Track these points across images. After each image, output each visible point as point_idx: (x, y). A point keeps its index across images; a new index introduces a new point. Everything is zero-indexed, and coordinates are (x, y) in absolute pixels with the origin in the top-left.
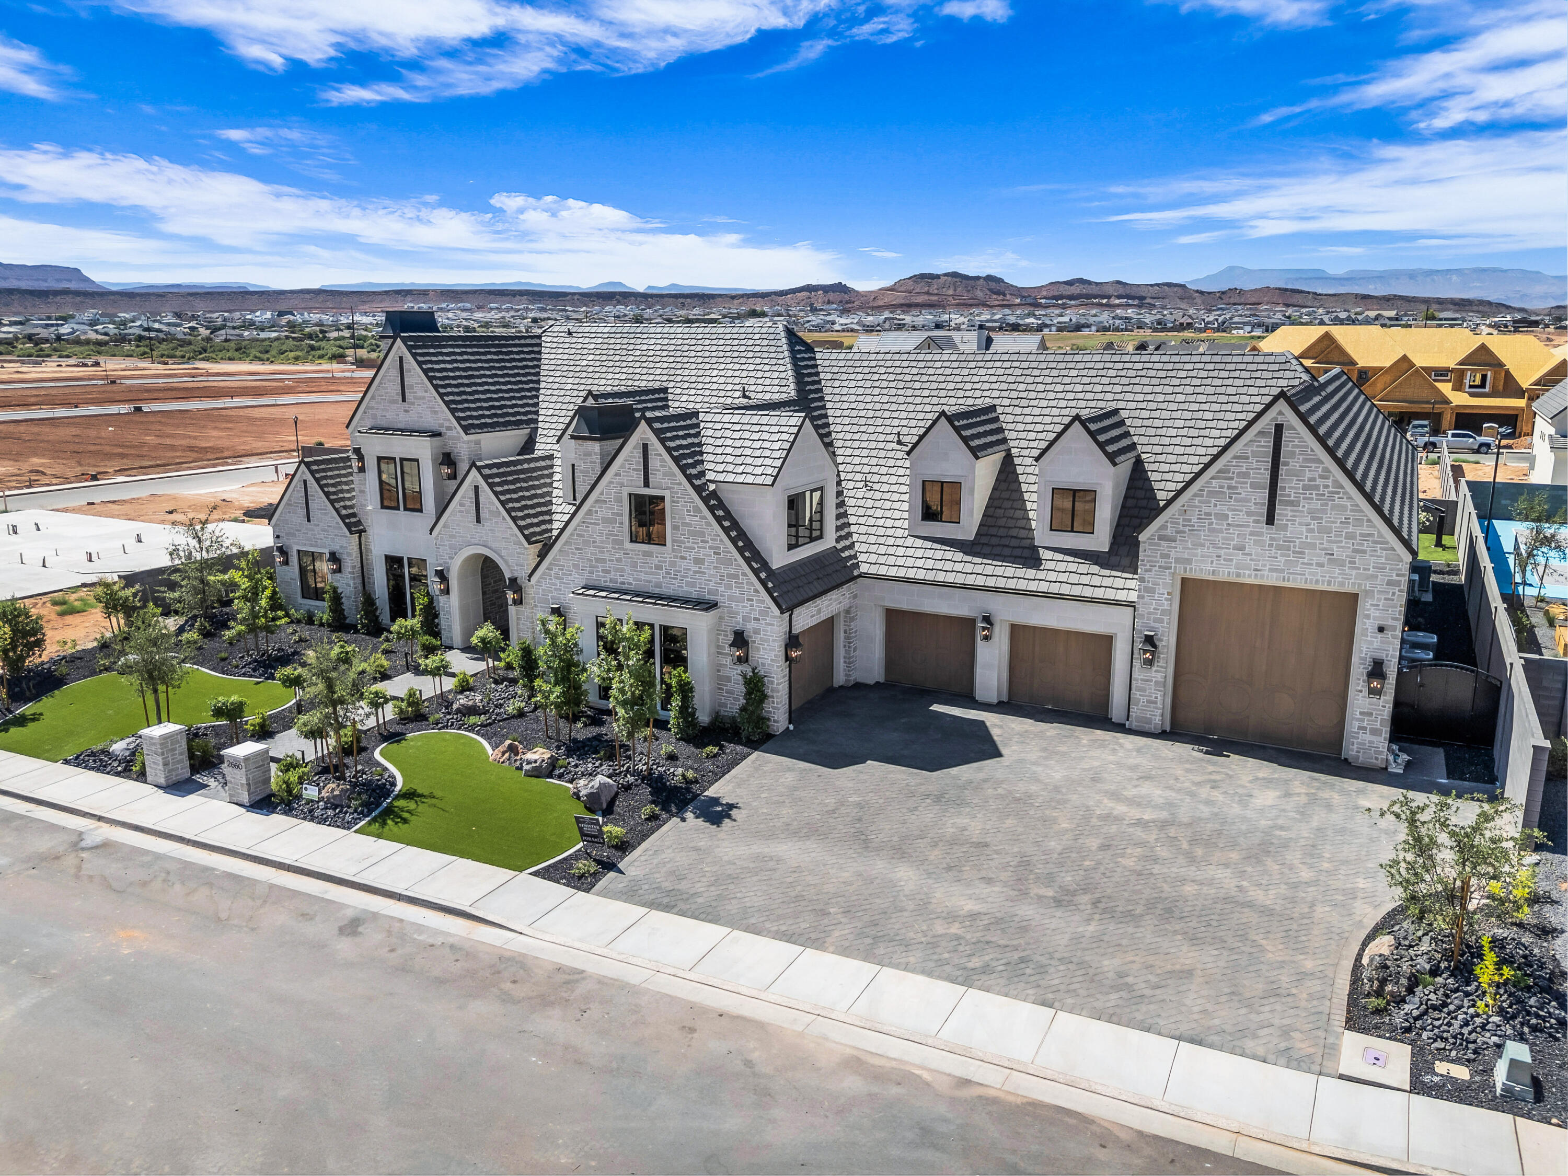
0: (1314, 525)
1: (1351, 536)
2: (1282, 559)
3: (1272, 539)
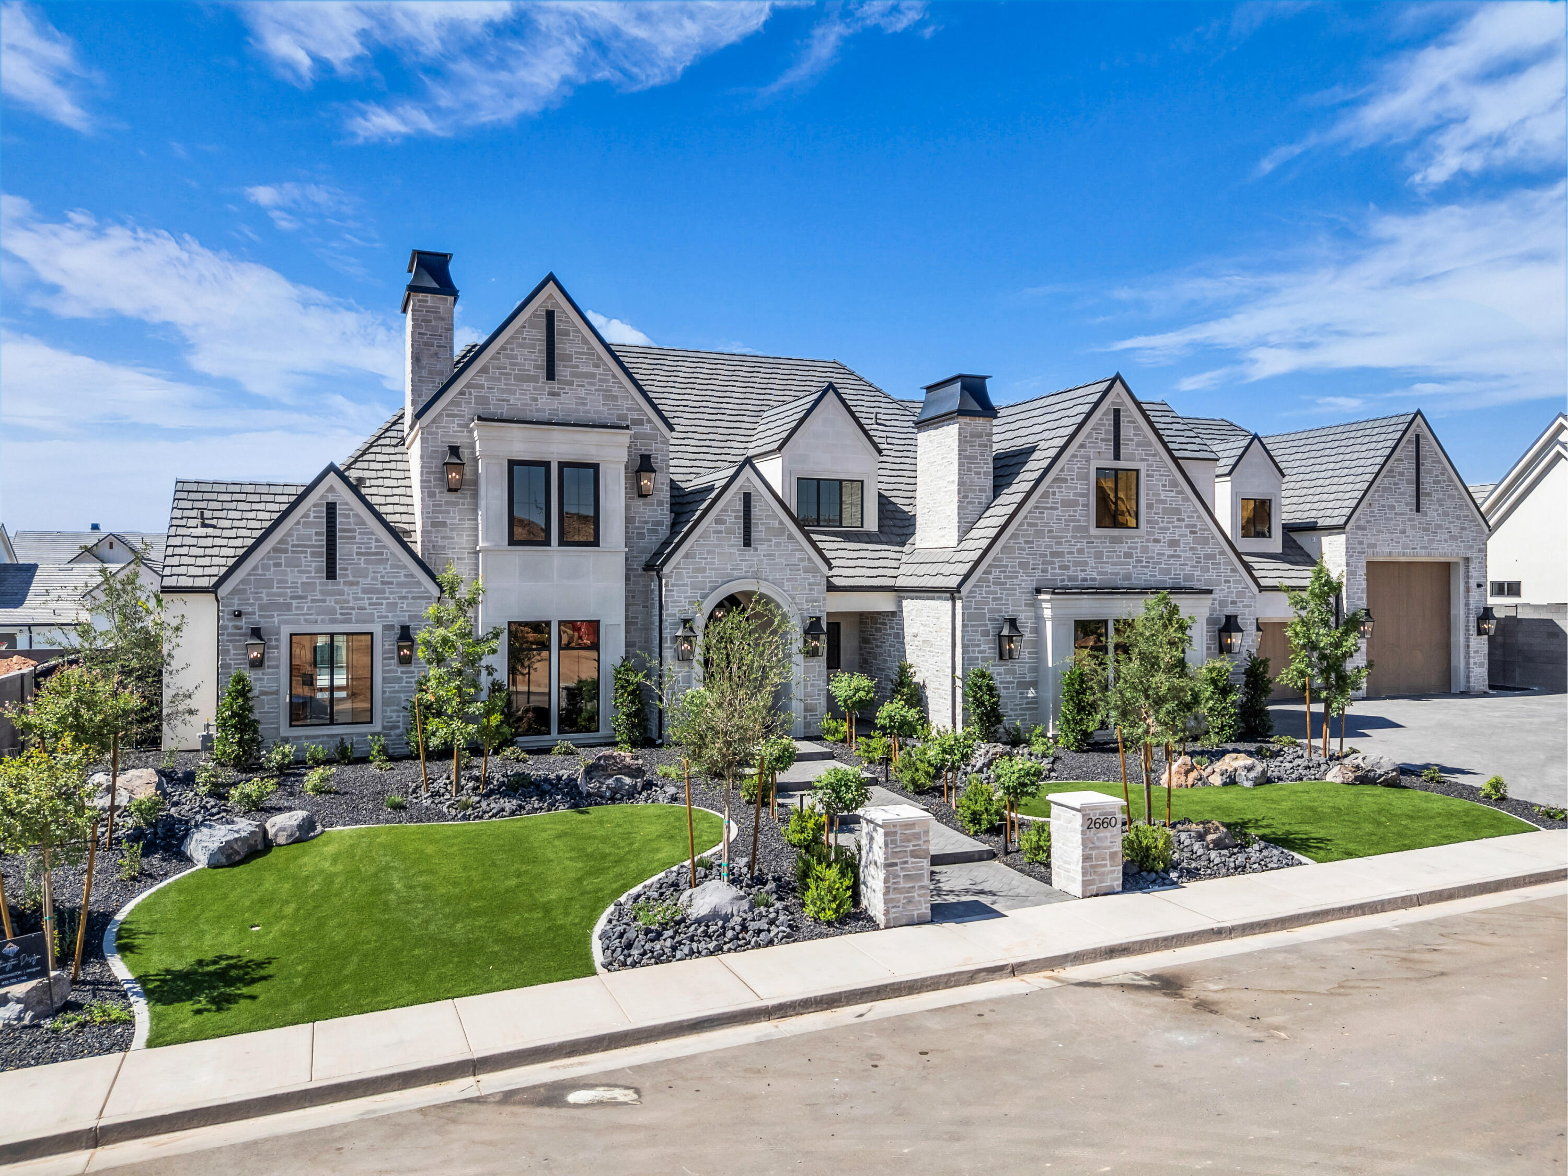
0: (1440, 511)
2: (1426, 538)
3: (1420, 523)
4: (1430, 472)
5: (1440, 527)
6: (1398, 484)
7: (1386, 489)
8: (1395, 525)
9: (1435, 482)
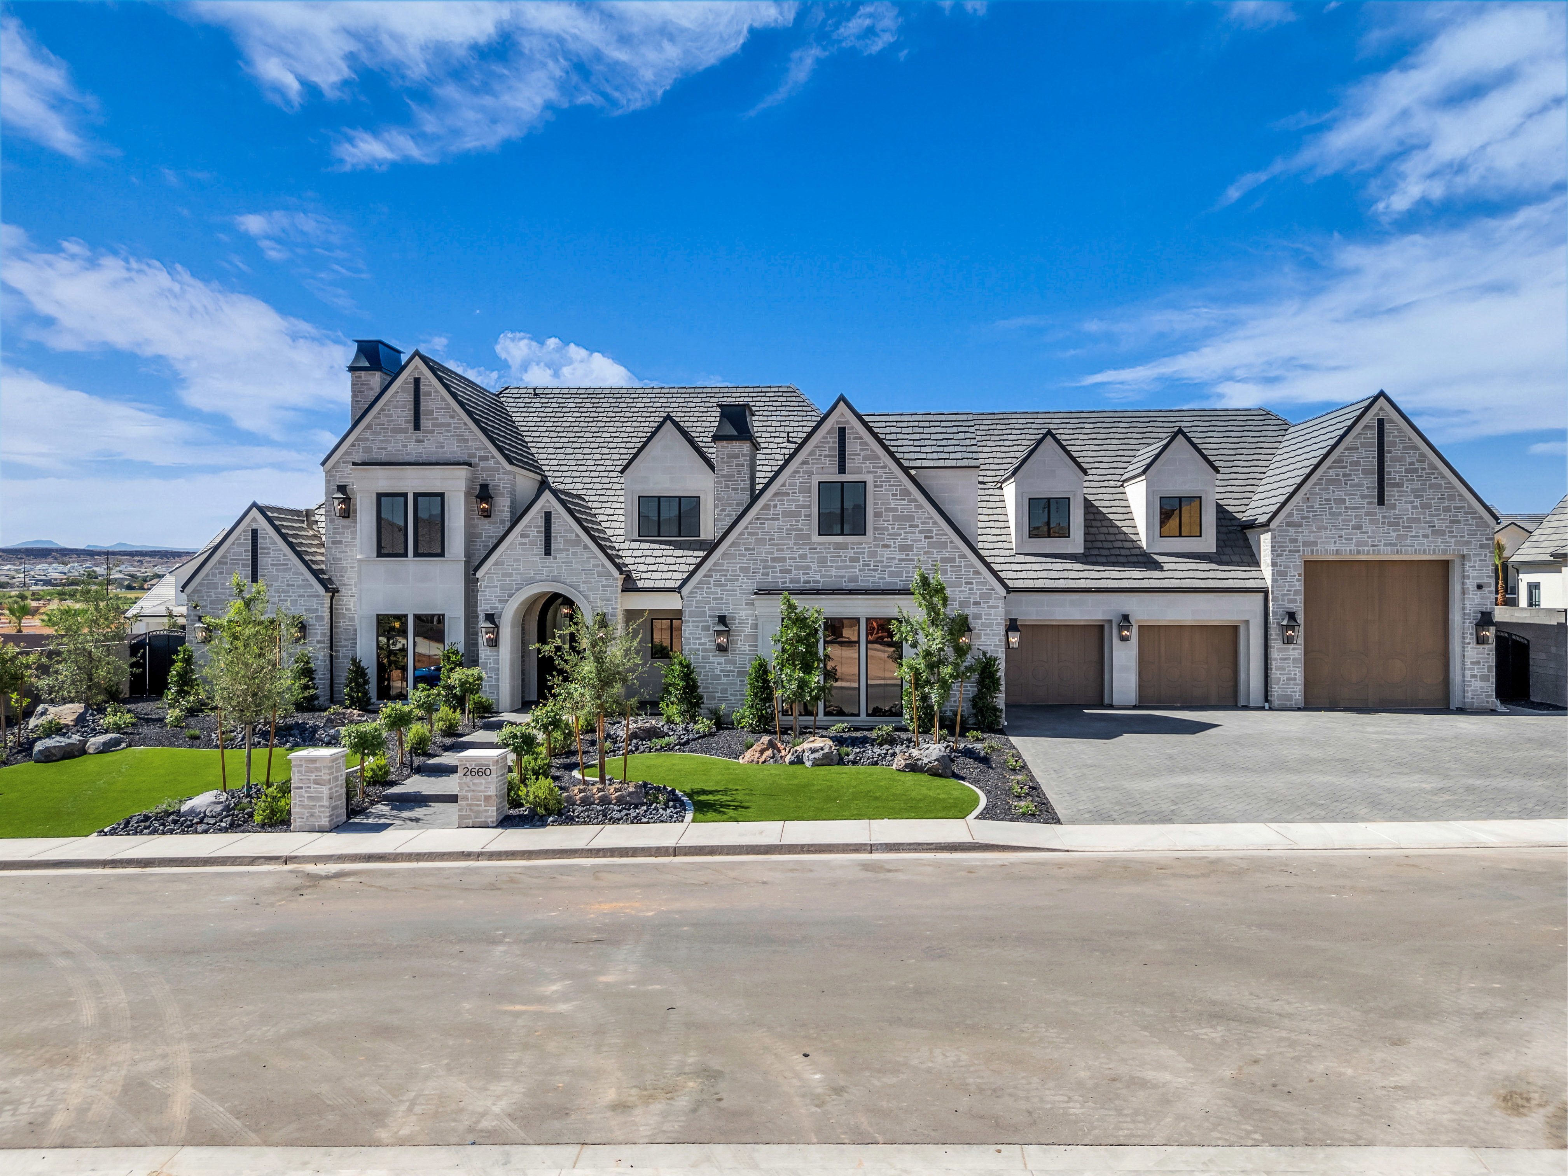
0: (1417, 503)
1: (1447, 510)
2: (1394, 534)
3: (1384, 517)
4: (1400, 460)
5: (1418, 520)
6: (1350, 475)
7: (1330, 482)
8: (1343, 520)
9: (1407, 471)
